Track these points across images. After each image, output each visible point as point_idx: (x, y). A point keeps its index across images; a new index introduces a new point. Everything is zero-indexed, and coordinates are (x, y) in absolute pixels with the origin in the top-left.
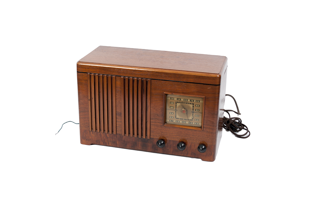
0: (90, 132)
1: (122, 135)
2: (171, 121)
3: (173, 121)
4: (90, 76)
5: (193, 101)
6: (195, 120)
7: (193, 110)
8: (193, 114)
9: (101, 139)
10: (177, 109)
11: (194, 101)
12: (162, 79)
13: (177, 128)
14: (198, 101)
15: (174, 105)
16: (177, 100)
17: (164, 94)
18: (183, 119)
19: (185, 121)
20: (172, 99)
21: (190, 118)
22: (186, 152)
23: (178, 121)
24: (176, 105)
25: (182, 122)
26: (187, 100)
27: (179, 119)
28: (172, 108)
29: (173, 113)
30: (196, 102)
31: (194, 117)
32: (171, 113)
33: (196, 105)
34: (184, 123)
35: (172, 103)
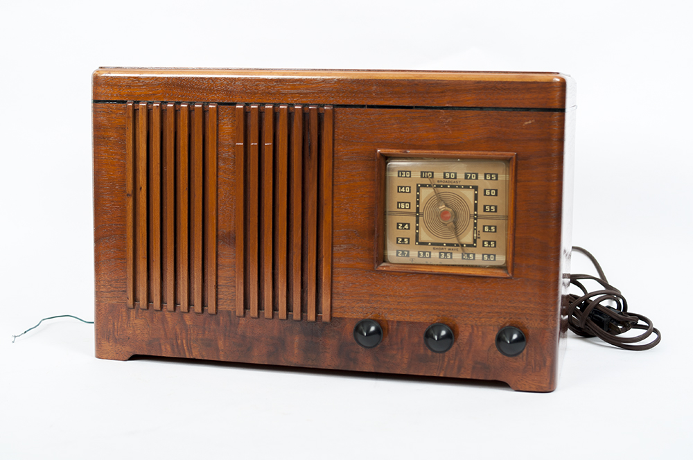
0: (129, 309)
1: (237, 314)
2: (403, 253)
3: (408, 256)
4: (135, 111)
5: (474, 177)
6: (483, 245)
7: (476, 209)
8: (475, 224)
9: (166, 334)
10: (421, 211)
11: (477, 178)
12: (370, 104)
13: (423, 274)
14: (491, 175)
15: (411, 198)
16: (422, 176)
17: (378, 156)
18: (442, 244)
19: (450, 249)
20: (406, 177)
21: (467, 238)
22: (454, 363)
23: (424, 253)
24: (418, 197)
25: (440, 255)
26: (453, 177)
27: (430, 244)
28: (405, 208)
29: (407, 225)
30: (485, 178)
31: (479, 234)
32: (401, 225)
33: (485, 190)
34: (444, 258)
35: (404, 191)
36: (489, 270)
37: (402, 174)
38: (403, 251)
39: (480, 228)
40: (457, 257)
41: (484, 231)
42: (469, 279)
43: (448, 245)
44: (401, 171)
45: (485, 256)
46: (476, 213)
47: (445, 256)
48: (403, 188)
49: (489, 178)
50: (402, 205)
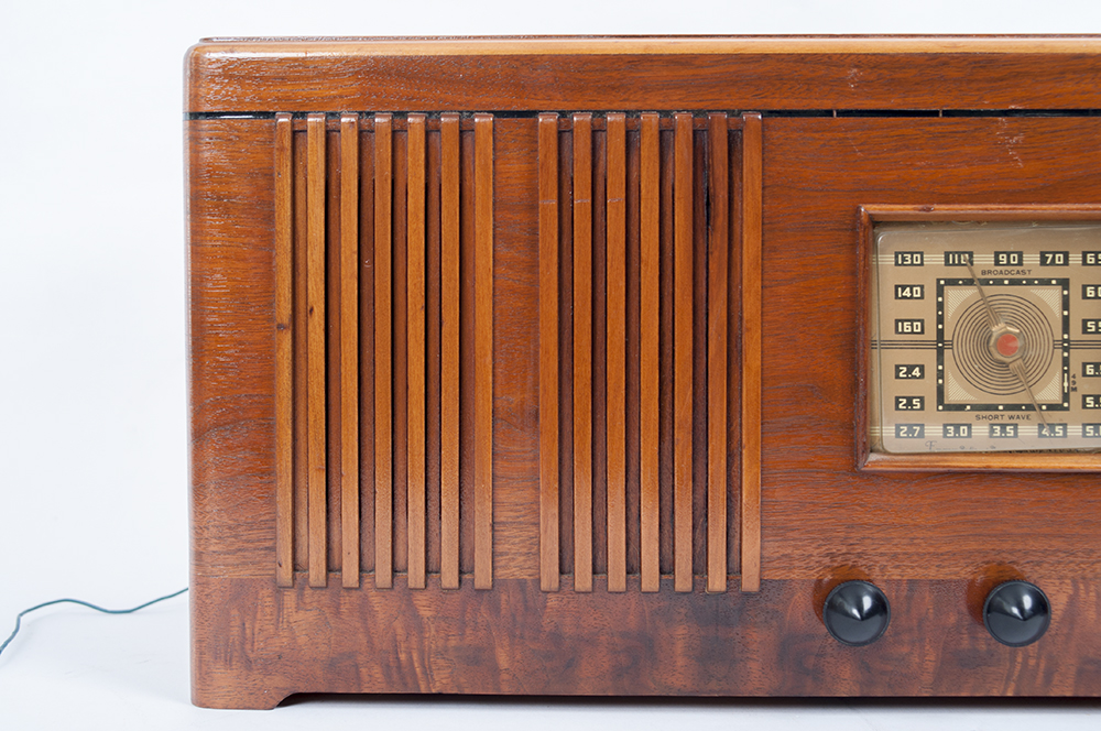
0: (279, 589)
1: (544, 586)
2: (911, 430)
3: (921, 435)
4: (296, 134)
5: (1060, 259)
6: (1084, 405)
7: (1066, 329)
8: (1066, 362)
9: (370, 642)
10: (947, 337)
11: (1066, 263)
12: (843, 106)
13: (963, 473)
14: (1097, 254)
15: (926, 310)
16: (947, 263)
17: (864, 219)
18: (995, 407)
19: (1011, 418)
20: (912, 264)
21: (1050, 392)
22: (1038, 665)
23: (957, 427)
24: (940, 306)
25: (992, 431)
26: (1016, 262)
27: (968, 407)
28: (912, 332)
29: (917, 369)
30: (1085, 262)
31: (1074, 383)
32: (905, 369)
33: (1084, 287)
34: (1001, 436)
35: (909, 295)
37: (904, 259)
38: (910, 426)
39: (1075, 368)
40: (1028, 433)
41: (1084, 375)
43: (1008, 407)
44: (902, 253)
45: (1088, 427)
46: (1066, 336)
47: (1001, 432)
48: (908, 289)
49: (1093, 262)
50: (905, 327)
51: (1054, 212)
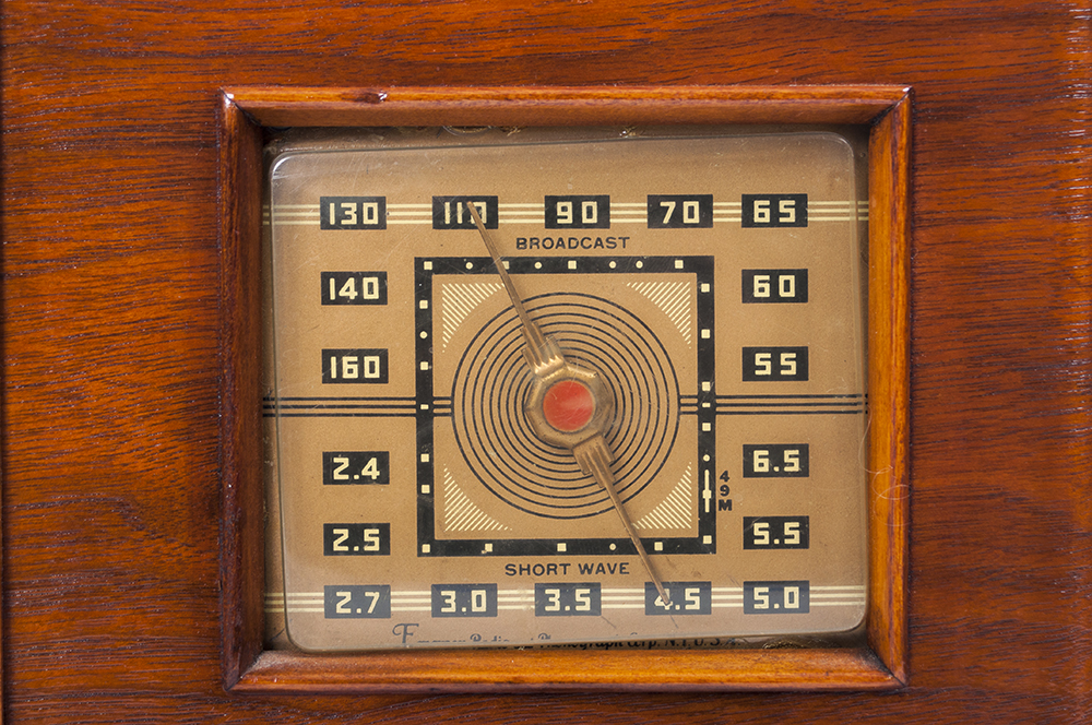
2: (359, 599)
3: (384, 610)
5: (692, 212)
6: (749, 540)
7: (706, 367)
8: (707, 443)
10: (440, 388)
11: (706, 221)
13: (468, 694)
14: (774, 200)
15: (392, 327)
16: (438, 222)
17: (229, 120)
18: (545, 547)
20: (360, 225)
21: (671, 512)
23: (463, 591)
24: (424, 320)
25: (542, 600)
26: (594, 220)
27: (489, 548)
28: (361, 379)
29: (373, 462)
30: (748, 221)
31: (725, 490)
32: (346, 462)
33: (748, 277)
34: (562, 612)
35: (353, 295)
36: (789, 659)
37: (341, 214)
38: (358, 591)
39: (728, 458)
40: (622, 604)
41: (749, 471)
42: (697, 706)
43: (576, 547)
44: (338, 201)
45: (757, 590)
46: (706, 386)
47: (563, 603)
48: (351, 282)
49: (767, 219)
50: (346, 367)
51: (658, 103)
